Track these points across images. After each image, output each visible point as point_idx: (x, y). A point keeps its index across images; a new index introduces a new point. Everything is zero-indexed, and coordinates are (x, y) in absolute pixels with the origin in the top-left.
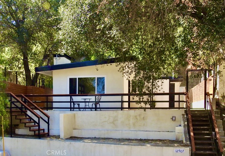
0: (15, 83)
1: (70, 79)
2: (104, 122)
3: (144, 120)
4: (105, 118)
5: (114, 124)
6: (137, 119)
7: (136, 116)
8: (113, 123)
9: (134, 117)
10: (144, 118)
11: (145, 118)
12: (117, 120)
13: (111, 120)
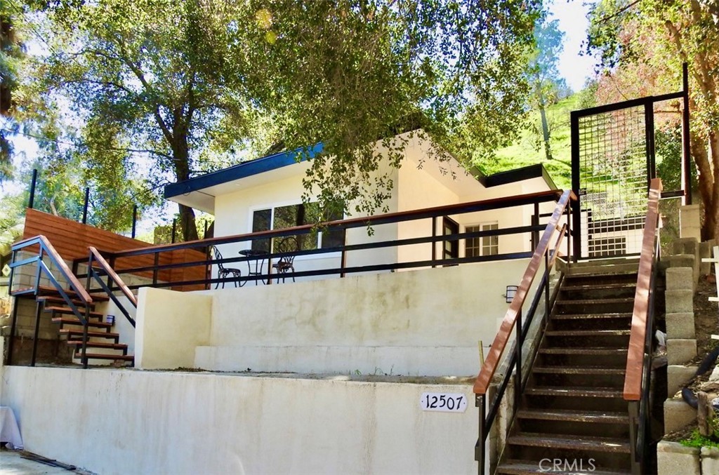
0: (130, 236)
1: (256, 213)
2: (285, 320)
3: (408, 307)
4: (291, 305)
5: (314, 325)
6: (384, 303)
7: (382, 295)
8: (312, 322)
9: (376, 300)
10: (407, 299)
11: (410, 301)
12: (324, 312)
13: (308, 311)
